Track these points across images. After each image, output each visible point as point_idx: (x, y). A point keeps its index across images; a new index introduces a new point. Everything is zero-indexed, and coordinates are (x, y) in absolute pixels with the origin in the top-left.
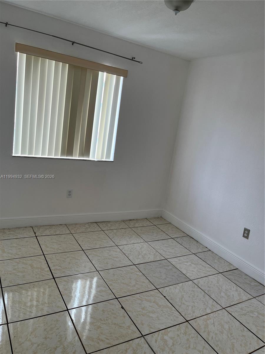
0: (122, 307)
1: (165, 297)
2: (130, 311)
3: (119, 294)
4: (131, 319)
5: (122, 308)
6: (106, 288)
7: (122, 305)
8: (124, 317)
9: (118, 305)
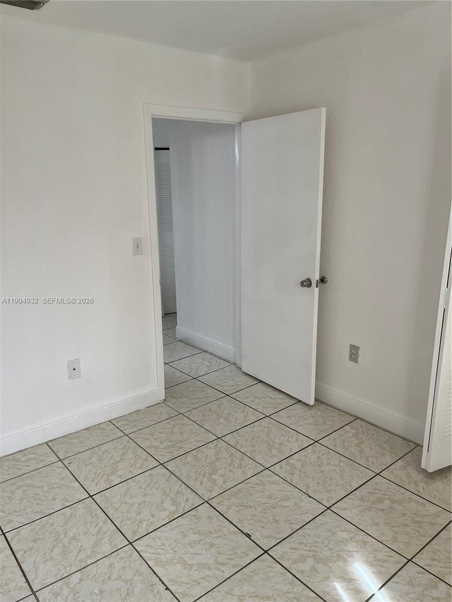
0: (248, 536)
1: (167, 589)
2: (234, 533)
3: (266, 564)
4: (229, 521)
5: (248, 534)
6: (298, 571)
7: (251, 540)
8: (240, 521)
9: (258, 539)
